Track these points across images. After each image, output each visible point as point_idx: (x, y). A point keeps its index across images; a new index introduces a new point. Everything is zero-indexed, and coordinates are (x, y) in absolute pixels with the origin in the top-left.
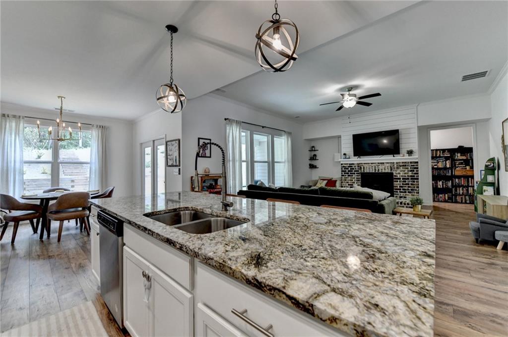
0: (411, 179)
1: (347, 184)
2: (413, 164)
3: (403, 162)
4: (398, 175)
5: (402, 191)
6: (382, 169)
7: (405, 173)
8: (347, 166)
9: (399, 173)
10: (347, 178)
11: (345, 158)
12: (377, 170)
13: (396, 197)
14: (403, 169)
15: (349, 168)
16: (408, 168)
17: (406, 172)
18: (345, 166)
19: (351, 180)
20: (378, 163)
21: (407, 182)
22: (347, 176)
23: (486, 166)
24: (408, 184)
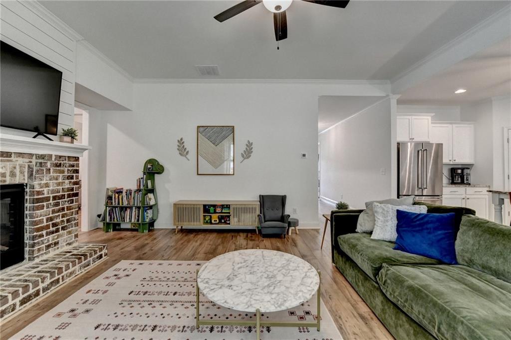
0: (69, 196)
2: (71, 163)
3: (57, 157)
4: (46, 190)
5: (51, 229)
7: (59, 184)
9: (47, 185)
13: (39, 250)
14: (55, 175)
17: (60, 180)
21: (61, 206)
23: (145, 169)
24: (63, 209)
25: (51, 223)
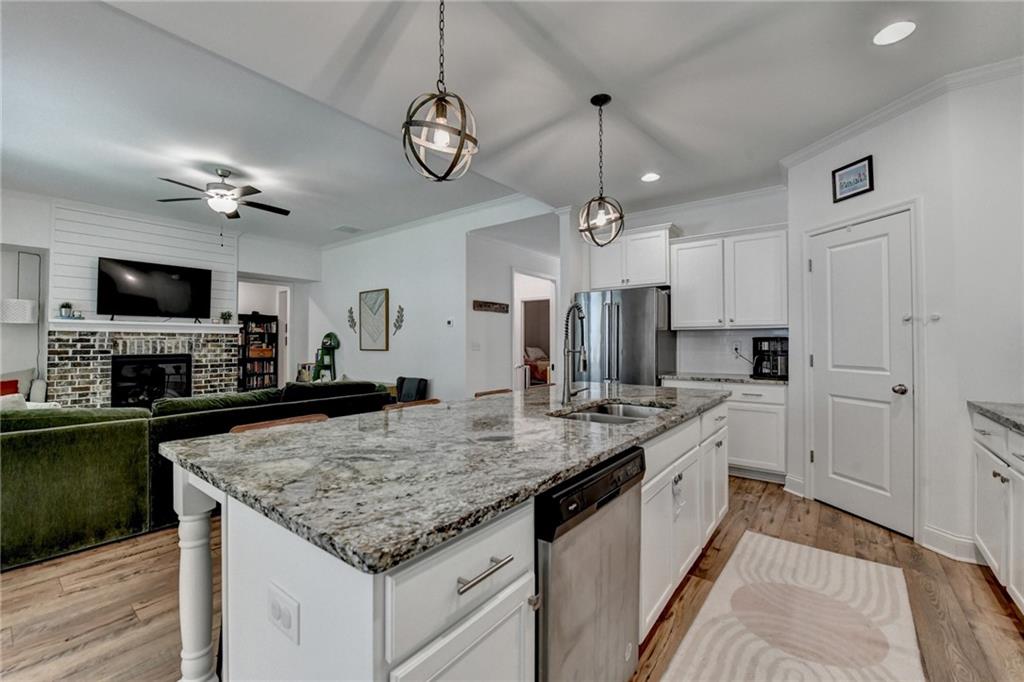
0: (227, 365)
1: (70, 388)
2: (230, 339)
3: (213, 335)
4: (204, 360)
5: (209, 389)
6: (170, 348)
7: (216, 356)
8: (71, 338)
9: (205, 356)
10: (69, 371)
11: (69, 317)
12: (159, 349)
14: (213, 348)
15: (79, 345)
16: (221, 346)
17: (218, 352)
18: (65, 337)
19: (82, 377)
20: (162, 334)
21: (218, 373)
22: (69, 367)
23: (324, 344)
24: (221, 375)
25: (209, 385)
